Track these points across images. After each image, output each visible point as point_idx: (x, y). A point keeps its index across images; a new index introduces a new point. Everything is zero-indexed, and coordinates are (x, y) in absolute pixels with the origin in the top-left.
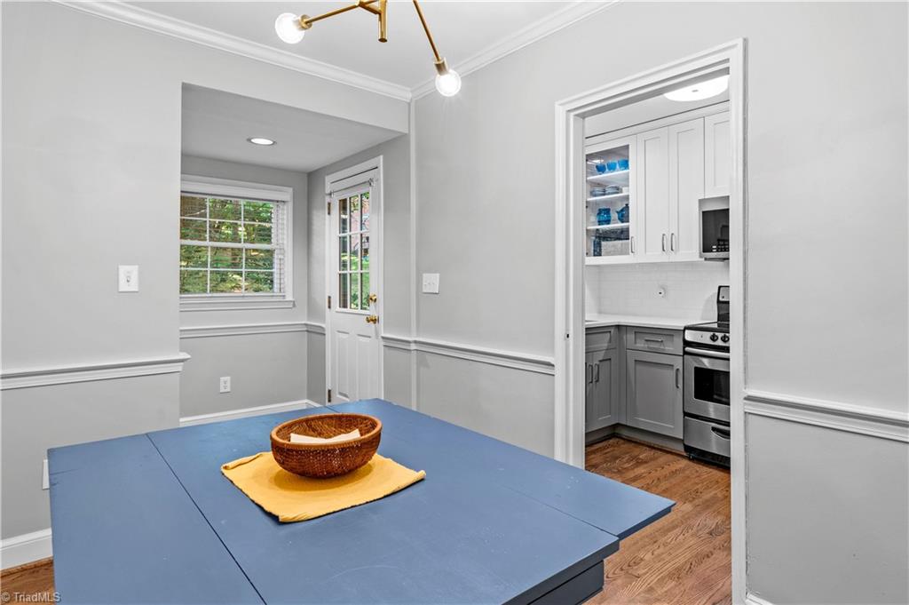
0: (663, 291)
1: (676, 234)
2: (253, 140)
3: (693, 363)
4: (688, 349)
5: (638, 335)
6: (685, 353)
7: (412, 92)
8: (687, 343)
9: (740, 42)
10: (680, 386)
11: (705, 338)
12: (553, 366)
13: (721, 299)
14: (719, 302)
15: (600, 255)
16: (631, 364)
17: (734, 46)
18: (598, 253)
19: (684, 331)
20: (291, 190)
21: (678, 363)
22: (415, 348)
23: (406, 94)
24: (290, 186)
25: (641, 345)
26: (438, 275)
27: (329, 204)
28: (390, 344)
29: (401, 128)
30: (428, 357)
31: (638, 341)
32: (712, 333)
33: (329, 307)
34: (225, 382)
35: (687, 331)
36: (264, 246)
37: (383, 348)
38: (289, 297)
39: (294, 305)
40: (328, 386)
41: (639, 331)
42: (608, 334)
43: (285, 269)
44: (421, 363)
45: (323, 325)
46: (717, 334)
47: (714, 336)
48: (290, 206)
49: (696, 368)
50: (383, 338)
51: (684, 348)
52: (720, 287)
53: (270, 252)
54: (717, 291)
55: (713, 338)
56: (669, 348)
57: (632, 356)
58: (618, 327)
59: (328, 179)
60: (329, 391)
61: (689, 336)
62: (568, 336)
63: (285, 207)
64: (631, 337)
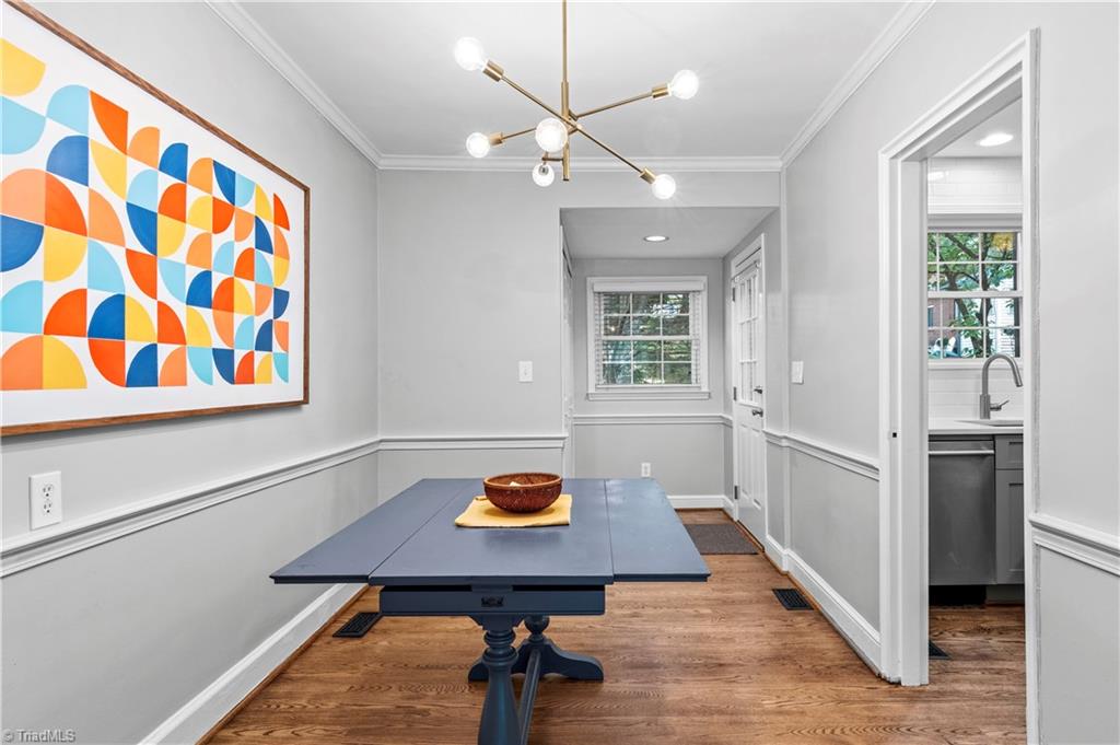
2: (649, 239)
7: (782, 159)
9: (1027, 37)
12: (877, 470)
17: (1022, 45)
20: (704, 279)
22: (787, 444)
23: (776, 164)
24: (703, 275)
26: (802, 363)
27: (734, 290)
28: (773, 441)
29: (775, 204)
30: (798, 455)
33: (735, 399)
34: (646, 468)
36: (684, 337)
37: (766, 444)
38: (705, 389)
39: (710, 396)
40: (736, 483)
43: (701, 361)
44: (793, 462)
45: (730, 418)
48: (705, 294)
50: (767, 433)
53: (688, 344)
59: (733, 263)
60: (736, 488)
62: (895, 435)
63: (700, 297)
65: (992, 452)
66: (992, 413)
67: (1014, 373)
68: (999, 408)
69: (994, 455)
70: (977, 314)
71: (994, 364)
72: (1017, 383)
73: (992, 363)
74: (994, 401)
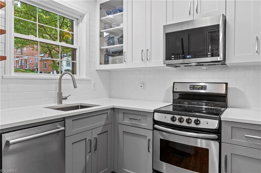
0: (143, 85)
1: (150, 50)
3: (159, 136)
4: (156, 126)
5: (125, 114)
6: (154, 129)
8: (155, 122)
10: (151, 150)
11: (167, 119)
13: (175, 90)
14: (174, 92)
15: (108, 64)
16: (121, 134)
18: (107, 62)
19: (154, 113)
21: (149, 135)
25: (127, 121)
31: (125, 118)
32: (172, 116)
35: (156, 114)
41: (126, 112)
42: (106, 114)
46: (175, 116)
47: (173, 117)
49: (161, 140)
51: (154, 125)
52: (174, 83)
54: (172, 85)
55: (173, 119)
56: (144, 125)
57: (122, 129)
58: (113, 109)
61: (158, 117)
64: (121, 116)
65: (63, 128)
66: (63, 101)
67: (73, 82)
68: (66, 98)
69: (64, 130)
70: (58, 63)
71: (64, 77)
72: (74, 86)
73: (63, 77)
74: (64, 95)
